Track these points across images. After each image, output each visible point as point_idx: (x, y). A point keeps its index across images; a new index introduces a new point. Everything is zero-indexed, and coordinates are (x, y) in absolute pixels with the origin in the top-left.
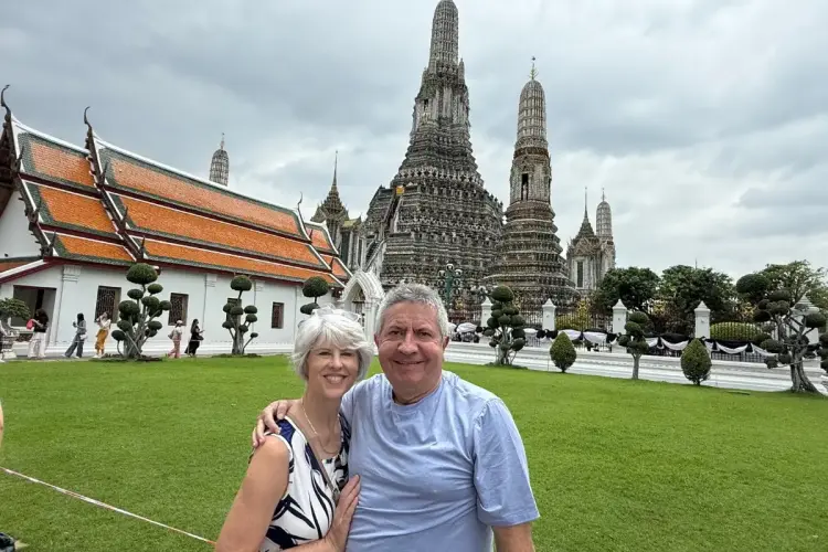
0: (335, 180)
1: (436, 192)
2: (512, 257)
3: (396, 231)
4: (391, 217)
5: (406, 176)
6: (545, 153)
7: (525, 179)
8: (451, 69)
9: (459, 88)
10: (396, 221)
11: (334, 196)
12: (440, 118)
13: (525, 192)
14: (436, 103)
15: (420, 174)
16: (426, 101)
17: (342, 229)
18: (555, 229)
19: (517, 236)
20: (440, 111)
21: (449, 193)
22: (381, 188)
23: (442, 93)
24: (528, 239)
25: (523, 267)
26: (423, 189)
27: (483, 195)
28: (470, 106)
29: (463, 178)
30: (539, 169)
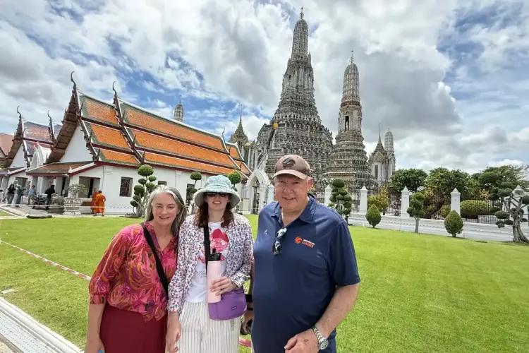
0: (241, 120)
1: (295, 126)
2: (339, 162)
3: (273, 148)
4: (270, 140)
5: (279, 118)
6: (359, 104)
7: (347, 119)
8: (303, 59)
9: (309, 69)
10: (274, 142)
11: (240, 129)
12: (297, 86)
13: (347, 126)
14: (295, 78)
15: (286, 117)
16: (290, 77)
17: (245, 146)
18: (364, 147)
19: (342, 150)
20: (298, 82)
21: (302, 127)
22: (265, 124)
23: (298, 72)
24: (349, 152)
25: (346, 168)
26: (288, 124)
27: (321, 128)
28: (314, 79)
29: (310, 119)
30: (355, 113)
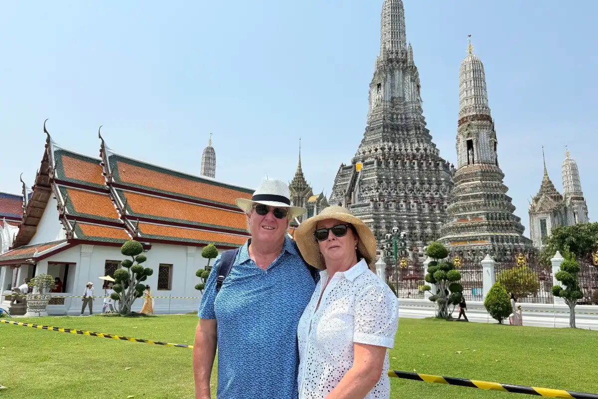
0: (300, 163)
1: (391, 164)
2: (463, 218)
3: (357, 203)
4: (351, 190)
5: (364, 153)
6: (488, 118)
7: (470, 144)
8: (400, 55)
9: (410, 70)
10: (357, 193)
11: (300, 176)
12: (393, 98)
13: (470, 157)
14: (388, 86)
15: (376, 150)
16: (379, 85)
17: (307, 204)
18: (505, 189)
19: (465, 198)
20: (392, 92)
21: (403, 164)
22: (342, 166)
23: (393, 76)
24: (477, 201)
25: (474, 228)
26: (379, 163)
28: (421, 84)
29: (418, 150)
30: (484, 134)
